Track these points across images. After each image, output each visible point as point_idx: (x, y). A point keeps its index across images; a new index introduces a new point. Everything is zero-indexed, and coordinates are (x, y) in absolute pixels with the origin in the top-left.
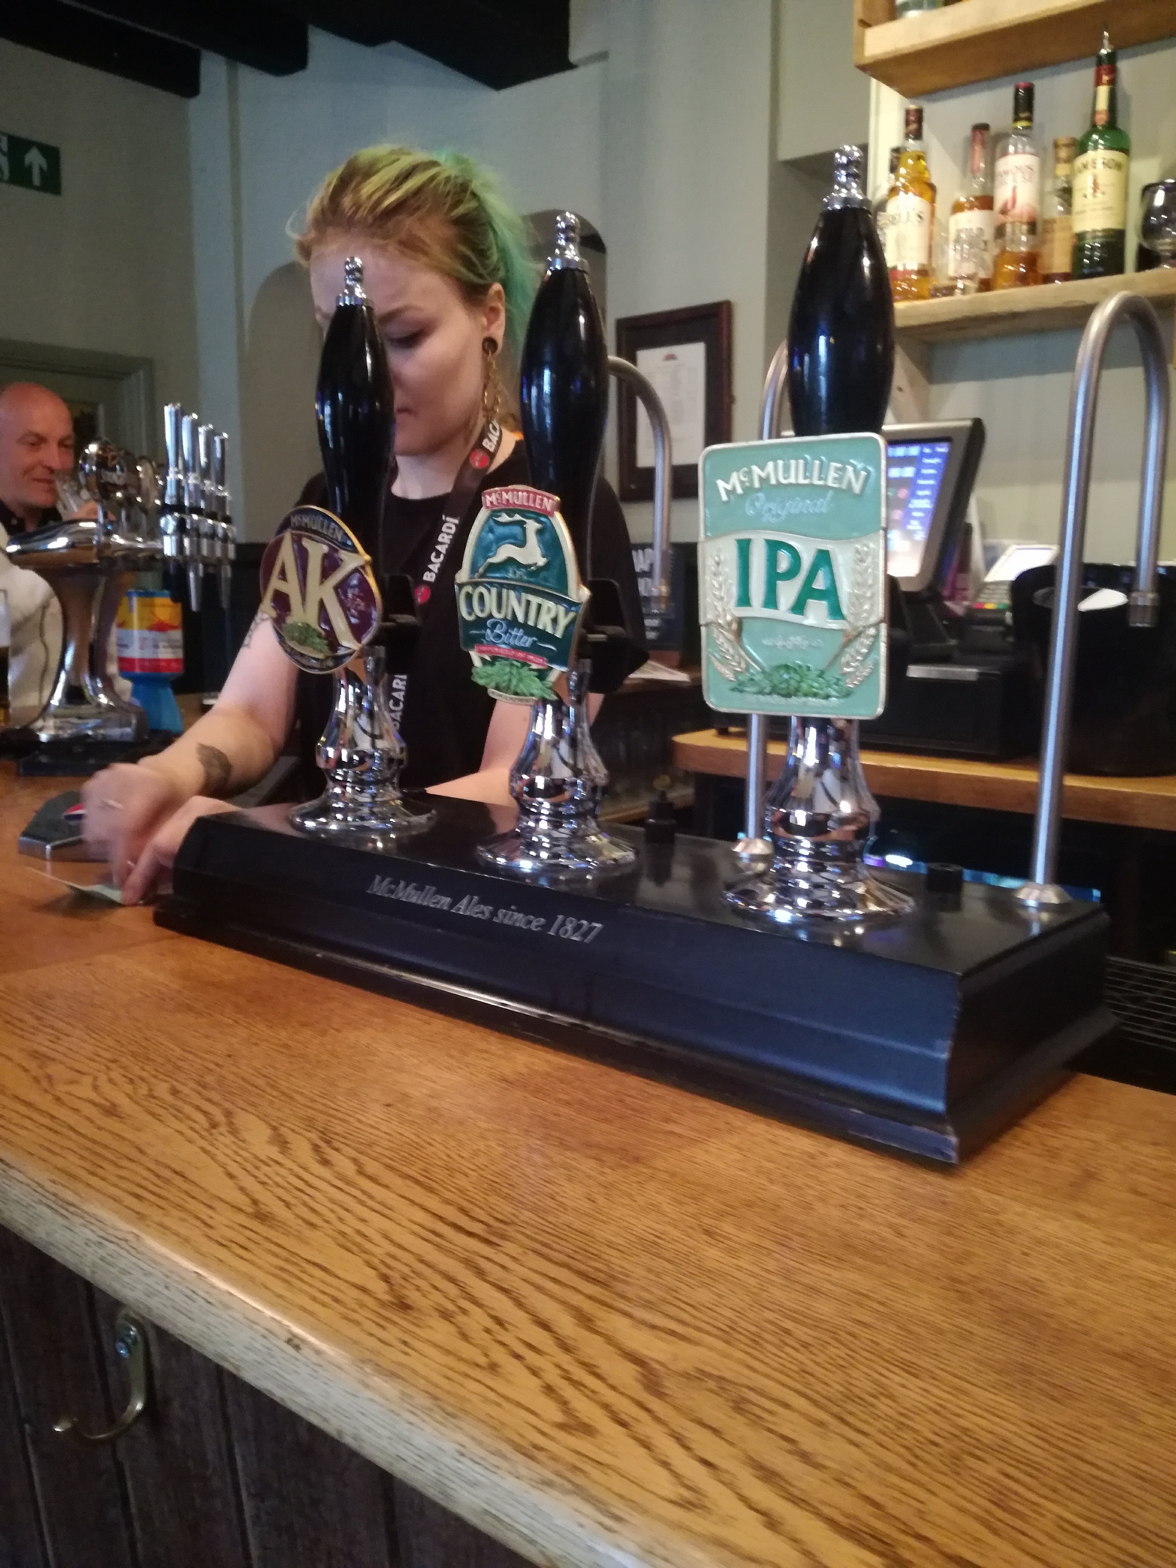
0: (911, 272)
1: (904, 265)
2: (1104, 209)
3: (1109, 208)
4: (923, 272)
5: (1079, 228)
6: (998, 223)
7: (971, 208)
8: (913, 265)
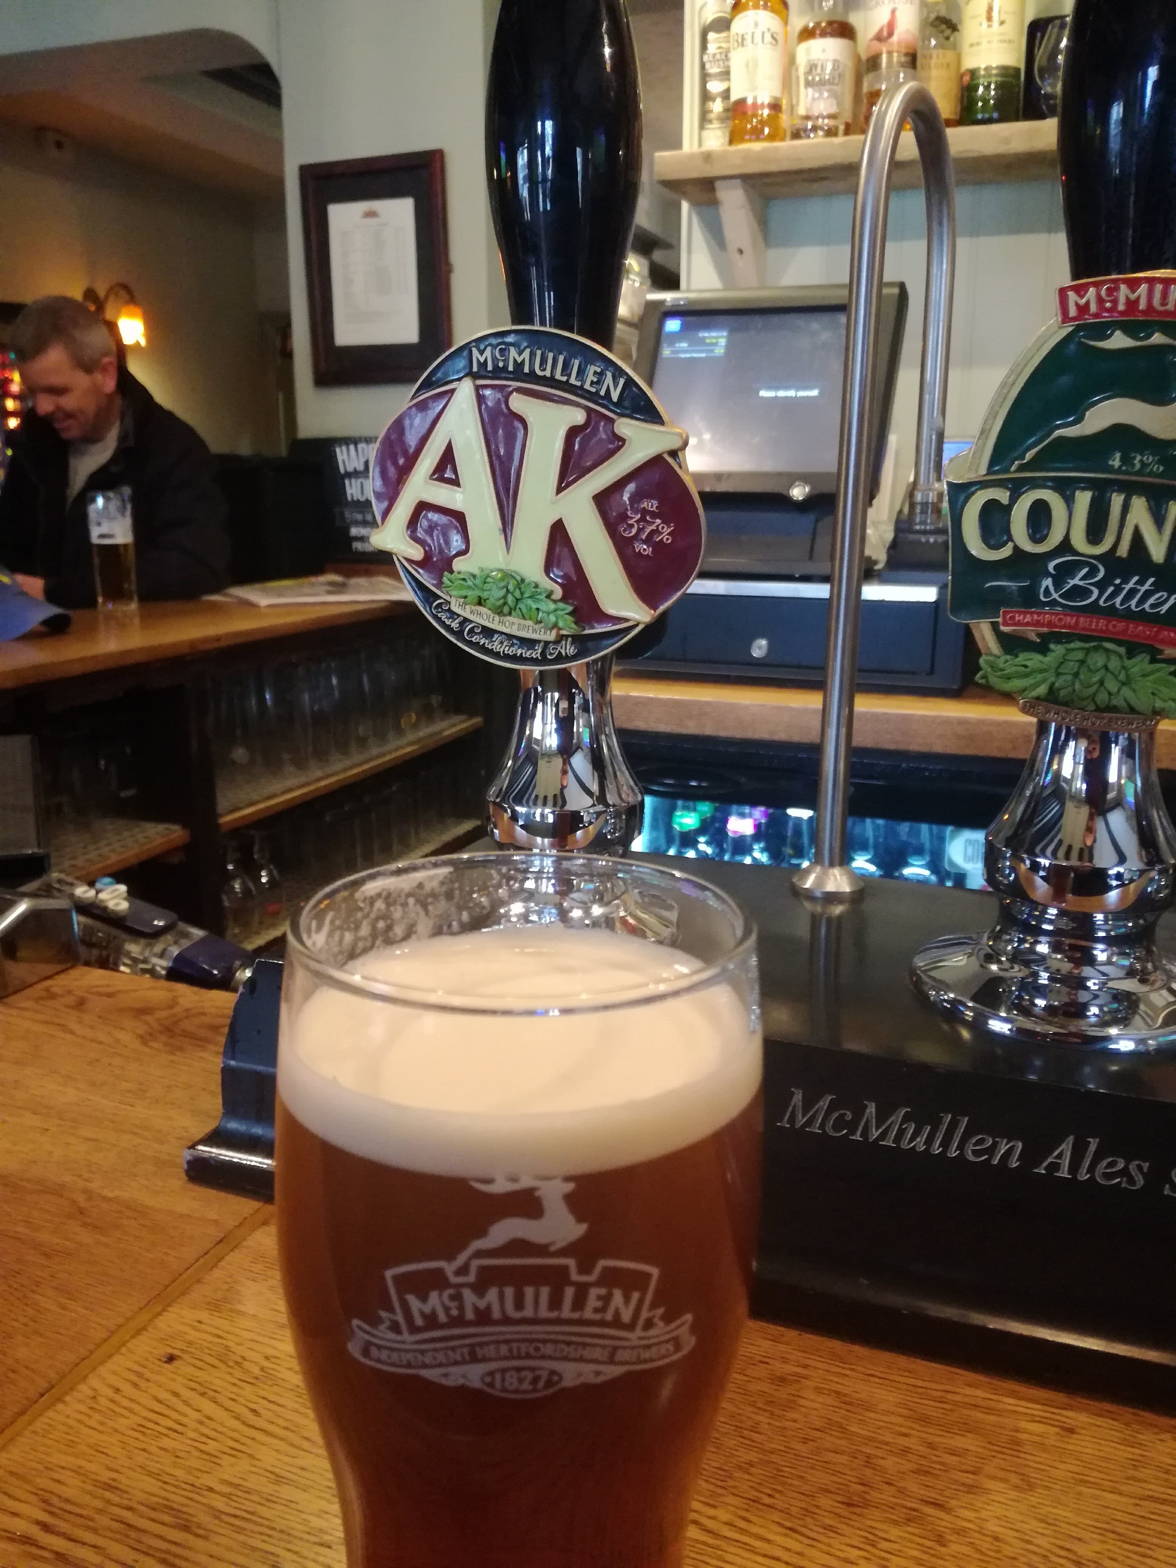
0: (762, 106)
1: (755, 98)
2: (1002, 41)
3: (1010, 41)
4: (775, 107)
5: (969, 63)
6: (873, 53)
7: (824, 34)
8: (765, 98)
